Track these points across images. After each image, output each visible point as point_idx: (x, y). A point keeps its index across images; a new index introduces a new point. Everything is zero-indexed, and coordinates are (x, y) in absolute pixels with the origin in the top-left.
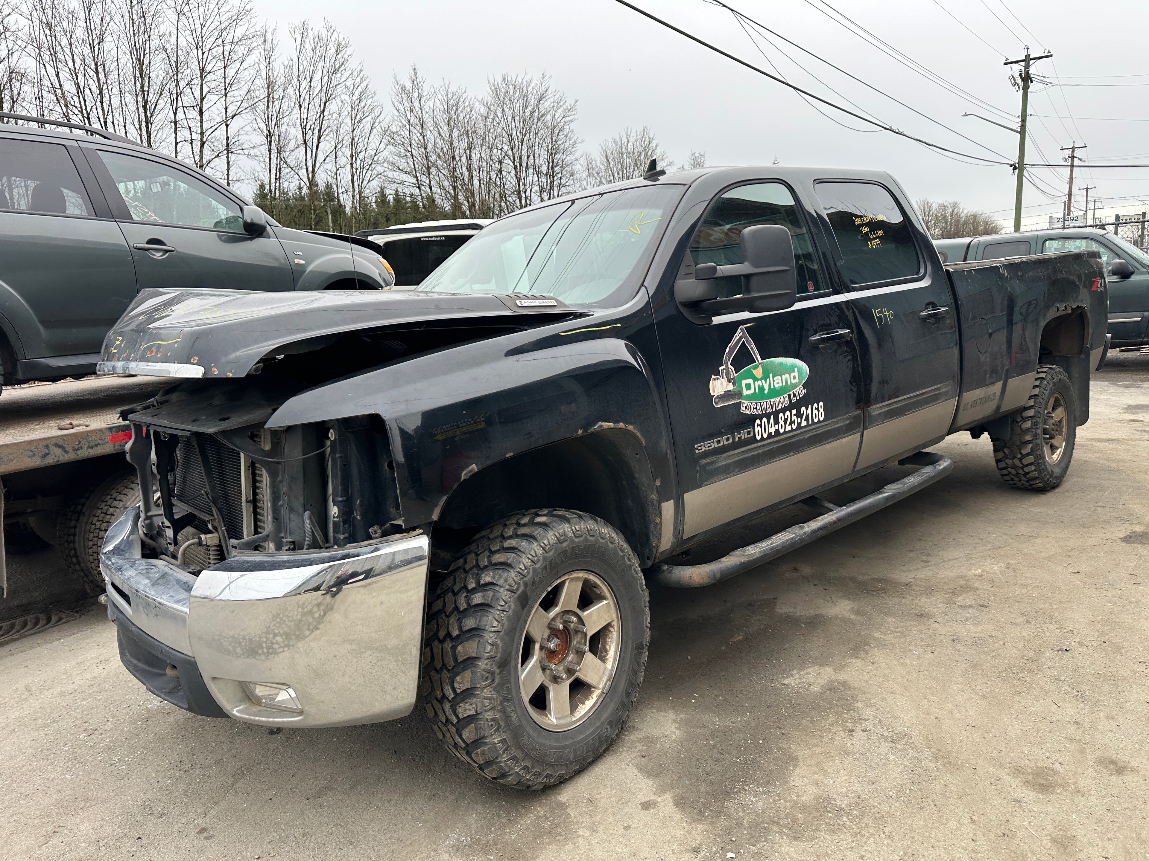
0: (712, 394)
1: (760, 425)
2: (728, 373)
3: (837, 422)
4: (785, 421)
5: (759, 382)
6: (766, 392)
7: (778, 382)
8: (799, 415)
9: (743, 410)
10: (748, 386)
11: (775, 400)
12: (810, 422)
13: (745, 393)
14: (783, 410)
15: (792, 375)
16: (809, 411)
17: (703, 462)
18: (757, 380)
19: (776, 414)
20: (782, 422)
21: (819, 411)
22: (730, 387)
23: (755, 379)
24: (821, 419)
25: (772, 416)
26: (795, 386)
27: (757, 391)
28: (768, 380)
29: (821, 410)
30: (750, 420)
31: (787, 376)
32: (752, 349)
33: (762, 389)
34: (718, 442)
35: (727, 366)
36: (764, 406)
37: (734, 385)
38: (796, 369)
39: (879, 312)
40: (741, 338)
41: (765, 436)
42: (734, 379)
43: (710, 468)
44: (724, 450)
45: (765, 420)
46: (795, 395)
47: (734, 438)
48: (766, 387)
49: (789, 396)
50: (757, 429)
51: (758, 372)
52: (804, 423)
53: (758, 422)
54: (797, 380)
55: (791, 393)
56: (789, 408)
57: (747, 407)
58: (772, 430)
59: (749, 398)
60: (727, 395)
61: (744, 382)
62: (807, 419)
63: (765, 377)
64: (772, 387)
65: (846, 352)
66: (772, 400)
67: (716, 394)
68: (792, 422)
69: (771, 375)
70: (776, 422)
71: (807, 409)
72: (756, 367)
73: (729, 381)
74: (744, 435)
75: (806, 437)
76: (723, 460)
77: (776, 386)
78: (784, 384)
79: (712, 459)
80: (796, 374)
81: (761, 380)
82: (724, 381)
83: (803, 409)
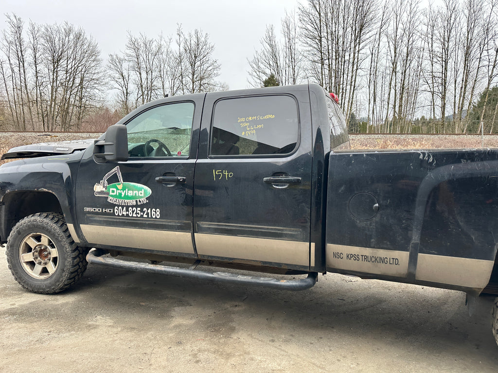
0: (95, 190)
1: (118, 209)
2: (104, 183)
3: (170, 222)
4: (133, 212)
5: (120, 191)
6: (123, 196)
7: (130, 193)
8: (141, 211)
9: (109, 200)
10: (113, 192)
11: (128, 201)
12: (150, 217)
13: (111, 193)
14: (133, 206)
15: (140, 192)
16: (149, 211)
17: (88, 215)
18: (119, 190)
19: (127, 207)
20: (131, 211)
21: (156, 213)
22: (104, 189)
23: (117, 189)
24: (158, 217)
25: (125, 208)
26: (141, 197)
27: (118, 194)
28: (125, 191)
29: (158, 213)
30: (113, 206)
31: (137, 192)
32: (119, 176)
33: (120, 194)
34: (95, 210)
35: (105, 181)
36: (121, 202)
37: (106, 189)
38: (143, 190)
39: (218, 172)
40: (116, 171)
41: (120, 215)
42: (106, 187)
43: (92, 219)
44: (97, 213)
45: (120, 208)
46: (140, 201)
47: (102, 210)
48: (123, 194)
49: (136, 201)
50: (116, 210)
51: (120, 187)
52: (145, 216)
53: (116, 207)
54: (143, 195)
55: (138, 200)
56: (137, 206)
57: (110, 200)
58: (125, 213)
59: (112, 196)
60: (102, 192)
61: (111, 189)
62: (148, 214)
63: (124, 189)
64: (127, 194)
65: (182, 188)
66: (126, 200)
67: (96, 191)
68: (136, 213)
69: (127, 189)
70: (127, 210)
71: (148, 210)
72: (120, 184)
73: (104, 187)
74: (108, 210)
75: (147, 223)
76: (97, 218)
77: (129, 195)
78: (134, 195)
79: (93, 215)
80: (143, 192)
81: (121, 190)
82: (102, 187)
83: (145, 209)
